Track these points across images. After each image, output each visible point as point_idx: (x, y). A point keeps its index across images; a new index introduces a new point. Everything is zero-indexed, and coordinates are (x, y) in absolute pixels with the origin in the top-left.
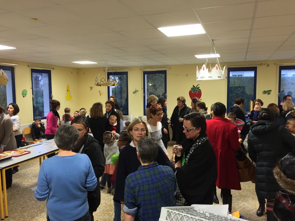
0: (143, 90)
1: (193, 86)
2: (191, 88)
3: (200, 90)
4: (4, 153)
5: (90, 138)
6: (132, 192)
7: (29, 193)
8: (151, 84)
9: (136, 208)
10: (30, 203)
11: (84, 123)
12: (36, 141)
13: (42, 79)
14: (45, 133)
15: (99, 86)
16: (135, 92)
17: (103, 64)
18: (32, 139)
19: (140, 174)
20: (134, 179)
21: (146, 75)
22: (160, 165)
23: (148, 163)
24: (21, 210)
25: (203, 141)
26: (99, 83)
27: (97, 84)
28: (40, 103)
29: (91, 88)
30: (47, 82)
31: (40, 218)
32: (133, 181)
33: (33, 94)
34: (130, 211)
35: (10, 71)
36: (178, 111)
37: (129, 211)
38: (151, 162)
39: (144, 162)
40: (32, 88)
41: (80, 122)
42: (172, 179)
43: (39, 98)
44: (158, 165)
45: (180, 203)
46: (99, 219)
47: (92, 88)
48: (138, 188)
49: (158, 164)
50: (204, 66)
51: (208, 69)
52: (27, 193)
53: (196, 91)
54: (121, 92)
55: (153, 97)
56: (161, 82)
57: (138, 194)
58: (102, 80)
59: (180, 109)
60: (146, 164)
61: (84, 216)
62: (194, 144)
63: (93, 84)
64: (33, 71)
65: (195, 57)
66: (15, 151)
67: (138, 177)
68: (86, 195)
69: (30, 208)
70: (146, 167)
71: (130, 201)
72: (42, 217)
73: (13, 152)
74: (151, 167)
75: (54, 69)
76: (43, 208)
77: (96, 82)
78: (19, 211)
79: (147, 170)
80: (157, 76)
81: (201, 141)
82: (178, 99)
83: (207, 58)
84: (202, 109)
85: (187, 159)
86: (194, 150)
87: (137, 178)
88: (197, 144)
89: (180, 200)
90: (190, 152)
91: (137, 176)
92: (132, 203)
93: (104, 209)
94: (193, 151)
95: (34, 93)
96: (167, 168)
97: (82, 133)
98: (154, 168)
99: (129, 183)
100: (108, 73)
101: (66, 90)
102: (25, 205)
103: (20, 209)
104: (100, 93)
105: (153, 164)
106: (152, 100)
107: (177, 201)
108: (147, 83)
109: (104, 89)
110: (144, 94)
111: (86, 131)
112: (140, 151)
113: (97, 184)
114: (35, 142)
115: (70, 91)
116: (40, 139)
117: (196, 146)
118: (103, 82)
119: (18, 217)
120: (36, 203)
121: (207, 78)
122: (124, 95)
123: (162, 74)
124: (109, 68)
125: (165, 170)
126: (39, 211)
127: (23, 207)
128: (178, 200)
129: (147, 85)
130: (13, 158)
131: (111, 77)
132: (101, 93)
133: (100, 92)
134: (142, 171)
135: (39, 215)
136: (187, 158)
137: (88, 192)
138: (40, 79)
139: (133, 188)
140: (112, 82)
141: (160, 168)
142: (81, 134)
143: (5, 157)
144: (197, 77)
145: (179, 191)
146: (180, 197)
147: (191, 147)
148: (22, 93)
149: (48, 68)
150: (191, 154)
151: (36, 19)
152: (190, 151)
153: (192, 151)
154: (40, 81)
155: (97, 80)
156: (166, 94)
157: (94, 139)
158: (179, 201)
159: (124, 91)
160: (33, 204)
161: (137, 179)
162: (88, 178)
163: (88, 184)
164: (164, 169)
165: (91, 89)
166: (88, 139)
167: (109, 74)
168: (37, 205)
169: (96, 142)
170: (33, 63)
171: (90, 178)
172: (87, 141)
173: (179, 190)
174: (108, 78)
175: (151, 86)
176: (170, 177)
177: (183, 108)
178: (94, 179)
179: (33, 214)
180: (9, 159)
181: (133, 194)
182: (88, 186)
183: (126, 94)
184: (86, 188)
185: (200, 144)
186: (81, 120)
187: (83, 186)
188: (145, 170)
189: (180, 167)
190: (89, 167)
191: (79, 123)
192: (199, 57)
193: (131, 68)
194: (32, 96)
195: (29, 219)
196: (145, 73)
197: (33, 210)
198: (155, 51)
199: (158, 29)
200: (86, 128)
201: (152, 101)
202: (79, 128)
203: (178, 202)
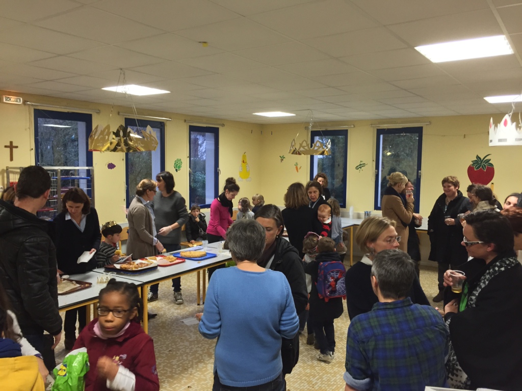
0: (374, 163)
1: (478, 157)
2: (472, 162)
3: (492, 165)
4: (146, 259)
5: (285, 243)
6: (361, 349)
7: (180, 328)
8: (389, 152)
9: (367, 380)
10: (181, 344)
11: (276, 217)
12: (192, 243)
13: (203, 143)
14: (207, 231)
15: (297, 154)
16: (360, 166)
17: (305, 116)
18: (187, 240)
19: (377, 317)
20: (366, 326)
21: (381, 136)
22: (416, 304)
23: (393, 298)
24: (167, 355)
25: (508, 265)
26: (297, 149)
27: (294, 151)
28: (199, 182)
29: (282, 158)
30: (213, 147)
31: (197, 371)
32: (364, 329)
33: (190, 167)
34: (356, 383)
35: (159, 129)
36: (445, 204)
37: (354, 384)
38: (399, 297)
39: (386, 297)
40: (190, 157)
41: (269, 215)
42: (442, 331)
43: (198, 174)
44: (411, 305)
45: (457, 381)
46: (292, 388)
47: (284, 158)
48: (373, 343)
49: (412, 303)
50: (507, 117)
51: (515, 124)
52: (177, 327)
53: (482, 166)
54: (333, 166)
55: (399, 176)
56: (410, 148)
57: (373, 355)
58: (303, 145)
59: (448, 200)
60: (389, 301)
61: (275, 380)
62: (489, 270)
63: (286, 151)
64: (192, 129)
65: (485, 100)
66: (162, 256)
67: (374, 322)
68: (279, 344)
69: (180, 353)
70: (388, 307)
71: (357, 365)
72: (199, 371)
73: (159, 258)
74: (399, 307)
75: (223, 125)
76: (201, 355)
77: (292, 148)
78: (164, 355)
79: (392, 312)
80: (402, 138)
81: (506, 264)
82: (445, 181)
83: (514, 103)
84: (484, 202)
85: (474, 298)
86: (490, 281)
87: (373, 324)
88: (497, 269)
89: (457, 376)
90: (481, 284)
91: (371, 320)
92: (360, 369)
93: (300, 372)
94: (487, 282)
95: (192, 165)
96: (429, 311)
97: (272, 235)
98: (405, 308)
99: (357, 332)
100: (312, 132)
101: (241, 160)
102: (174, 347)
103: (167, 352)
104: (297, 168)
105: (403, 302)
106: (396, 181)
107: (450, 375)
108: (383, 150)
109: (304, 160)
110: (377, 171)
111: (279, 230)
112: (380, 275)
113: (299, 327)
114: (190, 245)
115: (247, 162)
116: (198, 241)
117: (493, 274)
118: (303, 147)
119: (163, 364)
120: (190, 345)
121: (511, 142)
122: (339, 171)
123: (413, 134)
124: (315, 124)
125: (426, 314)
126: (195, 359)
127: (170, 349)
128: (453, 375)
129: (383, 155)
130: (159, 268)
131: (317, 138)
132: (299, 167)
133: (296, 165)
134: (381, 313)
135: (195, 366)
136: (474, 295)
137: (283, 339)
138: (200, 142)
139: (363, 342)
140: (319, 147)
141: (417, 309)
142: (270, 236)
143: (148, 265)
144: (490, 139)
145: (455, 357)
146: (457, 370)
147: (483, 274)
148: (175, 164)
149: (215, 124)
150: (483, 290)
151: (205, 42)
152: (480, 281)
153: (484, 283)
154: (201, 146)
155: (293, 144)
156: (420, 171)
157: (291, 247)
158: (454, 377)
159: (339, 165)
160: (186, 346)
161: (371, 327)
162: (284, 314)
163: (283, 325)
164: (423, 310)
165: (282, 160)
166: (281, 245)
167: (314, 134)
168: (192, 348)
169: (294, 251)
170: (193, 116)
171: (288, 316)
172: (280, 249)
173: (453, 356)
174: (312, 141)
175: (390, 156)
176: (436, 327)
177: (454, 200)
178: (293, 318)
179: (186, 364)
180: (153, 269)
181: (364, 353)
182: (283, 328)
183: (341, 171)
184: (279, 331)
185: (503, 269)
186: (271, 212)
187: (275, 328)
188: (388, 312)
189: (456, 312)
190: (287, 295)
191: (267, 217)
192: (492, 100)
193: (354, 123)
194: (188, 169)
195: (179, 370)
196: (380, 132)
197: (186, 356)
198: (405, 90)
199: (416, 48)
200: (278, 226)
201: (395, 184)
202: (268, 226)
203: (452, 379)
